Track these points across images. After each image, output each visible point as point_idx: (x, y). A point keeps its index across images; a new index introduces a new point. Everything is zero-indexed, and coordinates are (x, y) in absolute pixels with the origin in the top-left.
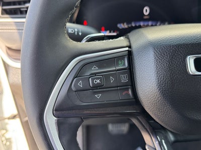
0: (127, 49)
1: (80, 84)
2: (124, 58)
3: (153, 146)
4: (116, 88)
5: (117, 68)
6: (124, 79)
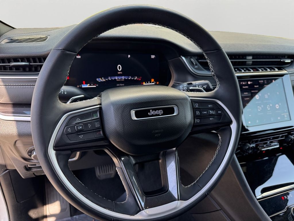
0: (99, 106)
1: (69, 130)
2: (97, 112)
3: (119, 167)
4: (93, 131)
5: (93, 119)
6: (98, 125)
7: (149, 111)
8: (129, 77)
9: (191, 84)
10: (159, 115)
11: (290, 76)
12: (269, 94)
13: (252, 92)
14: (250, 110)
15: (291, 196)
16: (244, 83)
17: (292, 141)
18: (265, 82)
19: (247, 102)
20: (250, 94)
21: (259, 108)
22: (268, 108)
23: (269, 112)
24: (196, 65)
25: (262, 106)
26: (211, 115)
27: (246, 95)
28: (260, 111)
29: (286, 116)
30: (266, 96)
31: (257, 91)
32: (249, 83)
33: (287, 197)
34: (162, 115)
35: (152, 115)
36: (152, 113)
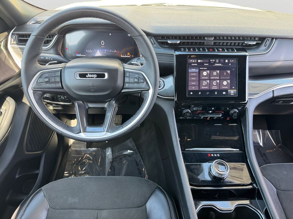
1: (41, 80)
4: (55, 83)
6: (58, 79)
8: (110, 50)
9: (140, 59)
10: (93, 78)
11: (249, 57)
12: (218, 72)
13: (200, 68)
14: (195, 83)
15: (218, 155)
16: (193, 61)
17: (236, 114)
18: (217, 61)
19: (193, 76)
20: (197, 71)
21: (205, 83)
22: (214, 83)
23: (214, 87)
24: (155, 44)
25: (208, 81)
26: (136, 82)
27: (193, 71)
28: (205, 85)
29: (233, 92)
30: (215, 73)
31: (206, 68)
32: (199, 61)
33: (214, 155)
34: (96, 78)
35: (89, 77)
36: (89, 76)
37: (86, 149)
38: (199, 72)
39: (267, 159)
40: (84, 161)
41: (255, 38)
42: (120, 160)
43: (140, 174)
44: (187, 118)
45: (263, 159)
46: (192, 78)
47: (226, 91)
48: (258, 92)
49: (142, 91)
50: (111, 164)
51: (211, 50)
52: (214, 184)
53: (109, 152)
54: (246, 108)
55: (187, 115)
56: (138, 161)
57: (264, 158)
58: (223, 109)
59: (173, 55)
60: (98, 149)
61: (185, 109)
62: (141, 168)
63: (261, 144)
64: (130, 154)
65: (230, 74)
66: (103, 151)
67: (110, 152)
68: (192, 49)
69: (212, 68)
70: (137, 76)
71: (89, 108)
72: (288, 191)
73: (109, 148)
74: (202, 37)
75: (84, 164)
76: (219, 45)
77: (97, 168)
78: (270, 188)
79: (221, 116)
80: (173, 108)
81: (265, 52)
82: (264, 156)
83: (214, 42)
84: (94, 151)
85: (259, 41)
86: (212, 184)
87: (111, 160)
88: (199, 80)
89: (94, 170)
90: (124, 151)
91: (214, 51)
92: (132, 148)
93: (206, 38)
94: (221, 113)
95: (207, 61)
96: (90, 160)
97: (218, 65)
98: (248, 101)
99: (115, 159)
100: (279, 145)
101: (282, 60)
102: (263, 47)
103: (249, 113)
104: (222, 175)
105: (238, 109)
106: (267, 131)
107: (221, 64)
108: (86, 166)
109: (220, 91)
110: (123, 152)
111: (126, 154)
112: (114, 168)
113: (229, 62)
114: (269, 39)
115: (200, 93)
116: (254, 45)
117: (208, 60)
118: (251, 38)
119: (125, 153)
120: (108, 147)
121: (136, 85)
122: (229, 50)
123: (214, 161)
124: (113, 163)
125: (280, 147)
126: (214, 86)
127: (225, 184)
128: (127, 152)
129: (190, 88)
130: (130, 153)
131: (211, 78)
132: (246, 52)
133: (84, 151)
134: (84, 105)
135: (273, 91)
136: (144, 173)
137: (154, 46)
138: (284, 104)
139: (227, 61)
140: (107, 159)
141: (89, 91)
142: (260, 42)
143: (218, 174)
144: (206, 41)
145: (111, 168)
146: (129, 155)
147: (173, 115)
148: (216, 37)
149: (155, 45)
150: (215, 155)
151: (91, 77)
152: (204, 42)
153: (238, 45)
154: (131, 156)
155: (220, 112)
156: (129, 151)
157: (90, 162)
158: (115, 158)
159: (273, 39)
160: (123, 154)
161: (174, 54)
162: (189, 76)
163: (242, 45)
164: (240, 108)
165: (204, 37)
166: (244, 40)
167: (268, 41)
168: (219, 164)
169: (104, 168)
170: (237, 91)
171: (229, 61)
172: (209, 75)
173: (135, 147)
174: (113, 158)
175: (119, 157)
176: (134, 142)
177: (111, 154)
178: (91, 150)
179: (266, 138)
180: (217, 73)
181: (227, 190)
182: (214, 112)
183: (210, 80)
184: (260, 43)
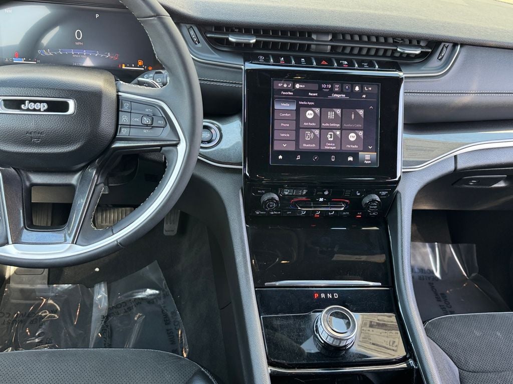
7: (23, 102)
8: (96, 53)
9: (161, 73)
10: (39, 110)
12: (339, 111)
13: (300, 103)
14: (288, 135)
15: (336, 296)
16: (285, 86)
17: (375, 205)
18: (337, 87)
19: (285, 120)
20: (294, 107)
21: (309, 135)
22: (330, 137)
23: (329, 144)
24: (199, 42)
25: (317, 132)
26: (147, 125)
27: (283, 108)
28: (309, 140)
29: (368, 157)
30: (331, 115)
31: (313, 103)
32: (298, 86)
33: (326, 296)
34: (45, 111)
35: (28, 110)
36: (27, 105)
37: (46, 286)
38: (298, 111)
39: (449, 306)
40: (40, 314)
41: (419, 42)
42: (126, 312)
43: (172, 344)
44: (272, 213)
45: (440, 306)
46: (282, 124)
47: (355, 154)
48: (424, 160)
49: (162, 146)
50: (105, 322)
51: (324, 62)
52: (323, 362)
53: (101, 294)
54: (398, 192)
55: (271, 206)
56: (170, 315)
57: (442, 303)
58: (347, 193)
59: (241, 70)
60: (75, 286)
61: (266, 193)
62: (175, 328)
63: (438, 274)
64: (152, 297)
65: (363, 117)
66: (88, 292)
67: (104, 294)
68: (282, 59)
69: (324, 103)
70: (148, 110)
71: (33, 185)
72: (483, 372)
73: (103, 285)
74: (305, 32)
75: (40, 320)
76: (343, 53)
77: (71, 330)
78: (447, 367)
79: (342, 209)
80: (240, 191)
81: (438, 72)
82: (442, 299)
83: (333, 47)
84: (66, 291)
85: (426, 49)
86: (319, 362)
87: (105, 313)
88: (298, 129)
89: (63, 334)
90: (137, 291)
91: (331, 65)
92: (157, 282)
93: (314, 37)
94: (344, 202)
95: (315, 87)
96: (54, 311)
97: (338, 96)
98: (400, 177)
99: (115, 310)
100: (473, 275)
101: (474, 92)
102: (434, 62)
103: (402, 203)
104: (341, 340)
105: (379, 196)
106: (450, 245)
107: (344, 96)
108: (43, 327)
109: (342, 155)
110: (135, 294)
111: (142, 299)
112: (111, 330)
113: (362, 91)
114: (447, 44)
115: (299, 158)
116: (417, 56)
117: (317, 85)
118: (410, 42)
119: (140, 296)
120: (99, 282)
121: (146, 132)
122: (364, 66)
123: (324, 308)
124: (110, 319)
125: (475, 280)
126: (330, 142)
127: (347, 360)
128: (143, 293)
129: (277, 147)
130: (151, 295)
131: (323, 124)
132: (400, 71)
133: (41, 290)
134: (18, 178)
135: (455, 157)
136: (182, 340)
137: (196, 46)
138: (480, 187)
139: (357, 89)
140: (94, 309)
141: (28, 142)
142: (430, 50)
143: (332, 339)
144: (315, 43)
145: (103, 331)
146: (149, 301)
147: (240, 206)
148: (337, 34)
149: (199, 45)
150: (330, 296)
151: (34, 110)
152: (309, 45)
153: (384, 55)
154: (153, 303)
155: (340, 202)
156: (149, 292)
157: (55, 317)
158: (116, 307)
159: (455, 45)
160: (135, 299)
161: (243, 67)
162: (275, 118)
163: (392, 56)
164: (384, 193)
165: (310, 34)
166: (396, 44)
167: (445, 49)
168: (337, 315)
169: (87, 331)
170: (377, 154)
171: (362, 88)
172: (319, 119)
173: (164, 282)
174: (111, 307)
175: (124, 304)
176: (162, 270)
177: (107, 299)
178: (59, 288)
179: (446, 260)
180: (335, 114)
181: (357, 374)
182: (328, 200)
183: (320, 129)
184: (428, 52)
